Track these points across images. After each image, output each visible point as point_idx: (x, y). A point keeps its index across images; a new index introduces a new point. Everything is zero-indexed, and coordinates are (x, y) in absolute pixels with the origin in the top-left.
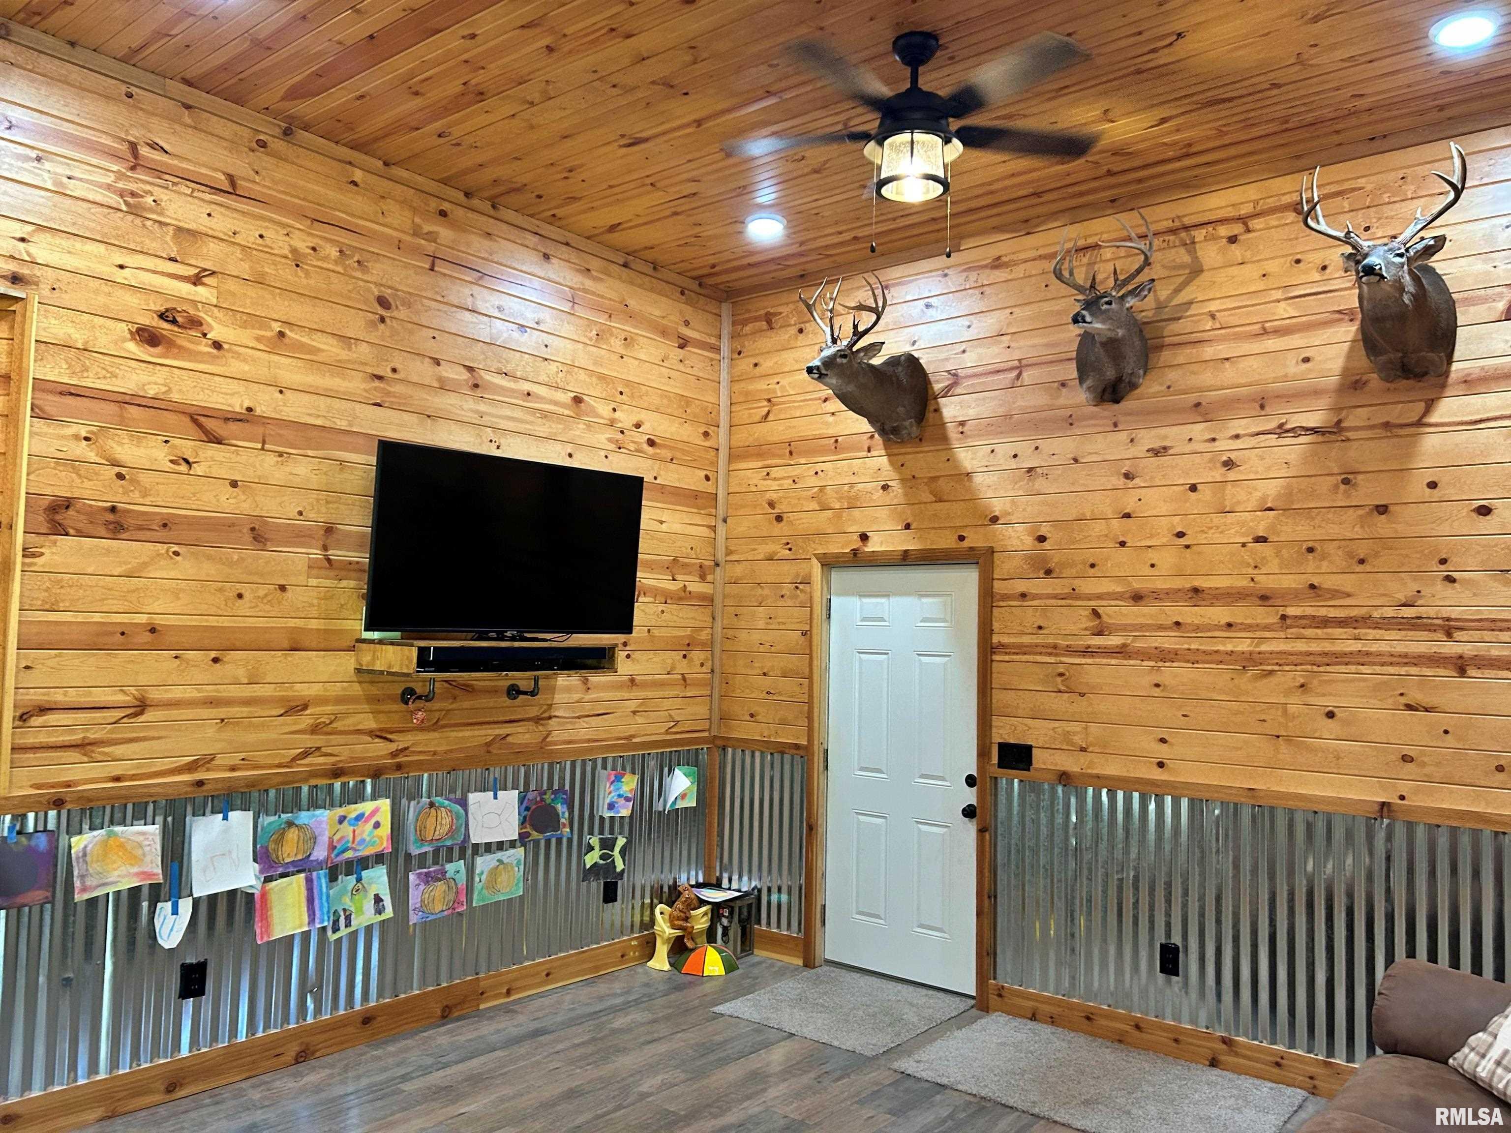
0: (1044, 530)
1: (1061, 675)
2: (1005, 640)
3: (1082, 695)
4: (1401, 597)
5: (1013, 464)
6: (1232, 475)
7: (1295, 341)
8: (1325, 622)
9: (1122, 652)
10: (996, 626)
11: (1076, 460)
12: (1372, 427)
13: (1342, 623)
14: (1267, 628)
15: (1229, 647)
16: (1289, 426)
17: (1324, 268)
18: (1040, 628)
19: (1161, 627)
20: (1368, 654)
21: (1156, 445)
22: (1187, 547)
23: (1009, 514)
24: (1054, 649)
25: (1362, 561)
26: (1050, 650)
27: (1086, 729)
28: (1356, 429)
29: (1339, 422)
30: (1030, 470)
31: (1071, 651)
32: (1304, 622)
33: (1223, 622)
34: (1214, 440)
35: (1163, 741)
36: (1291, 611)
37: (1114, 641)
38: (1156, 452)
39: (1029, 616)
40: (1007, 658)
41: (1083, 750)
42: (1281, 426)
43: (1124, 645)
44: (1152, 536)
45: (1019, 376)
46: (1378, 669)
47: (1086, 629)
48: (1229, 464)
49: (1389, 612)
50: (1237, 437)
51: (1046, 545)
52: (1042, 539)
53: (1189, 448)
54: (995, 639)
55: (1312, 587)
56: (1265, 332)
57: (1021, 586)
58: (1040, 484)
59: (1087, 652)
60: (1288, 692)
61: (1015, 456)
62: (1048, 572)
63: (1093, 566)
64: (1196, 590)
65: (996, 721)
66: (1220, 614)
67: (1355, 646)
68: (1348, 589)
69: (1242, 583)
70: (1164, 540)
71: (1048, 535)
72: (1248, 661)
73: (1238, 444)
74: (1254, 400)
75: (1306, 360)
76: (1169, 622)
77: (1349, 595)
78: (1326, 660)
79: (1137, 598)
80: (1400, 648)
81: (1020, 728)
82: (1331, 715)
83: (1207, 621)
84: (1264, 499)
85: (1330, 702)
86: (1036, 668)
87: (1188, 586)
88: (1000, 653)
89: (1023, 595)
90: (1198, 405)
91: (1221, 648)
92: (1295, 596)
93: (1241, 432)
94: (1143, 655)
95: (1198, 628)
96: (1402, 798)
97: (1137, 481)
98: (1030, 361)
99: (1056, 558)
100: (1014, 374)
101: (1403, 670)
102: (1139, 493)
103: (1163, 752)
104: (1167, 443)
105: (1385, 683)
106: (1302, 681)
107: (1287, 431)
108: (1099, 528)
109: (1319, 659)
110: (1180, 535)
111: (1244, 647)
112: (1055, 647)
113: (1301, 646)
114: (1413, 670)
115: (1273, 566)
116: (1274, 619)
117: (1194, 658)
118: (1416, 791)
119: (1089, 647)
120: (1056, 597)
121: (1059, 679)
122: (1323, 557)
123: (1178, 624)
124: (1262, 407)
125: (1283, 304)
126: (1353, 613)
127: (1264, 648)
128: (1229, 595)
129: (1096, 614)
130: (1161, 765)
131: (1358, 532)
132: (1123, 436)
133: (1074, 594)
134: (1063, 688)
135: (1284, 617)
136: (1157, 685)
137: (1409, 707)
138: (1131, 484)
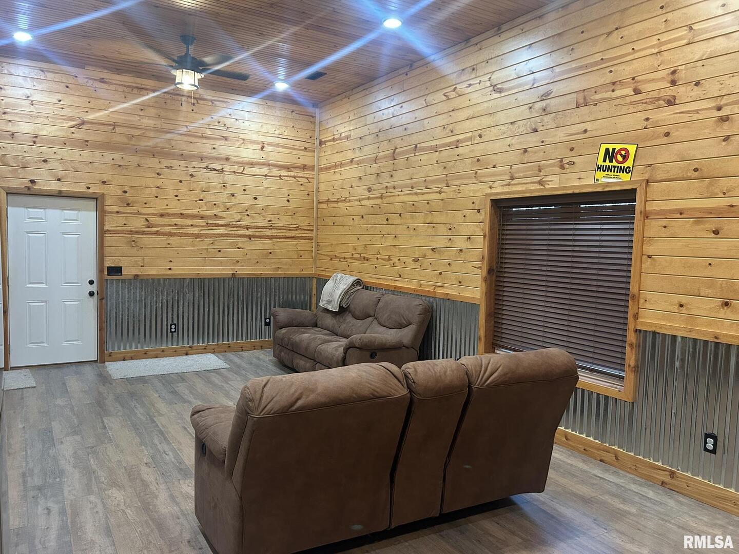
0: (126, 189)
1: (134, 241)
2: (110, 228)
3: (142, 248)
4: (237, 219)
5: (112, 162)
6: (192, 179)
7: (212, 142)
8: (219, 225)
9: (157, 233)
10: (106, 223)
11: (139, 165)
12: (230, 172)
13: (222, 226)
14: (203, 226)
15: (192, 232)
16: (209, 167)
17: (219, 122)
18: (125, 224)
19: (170, 225)
20: (229, 234)
21: (169, 165)
22: (179, 200)
23: (110, 181)
24: (131, 232)
25: (228, 209)
26: (129, 233)
27: (143, 259)
28: (227, 171)
29: (223, 168)
30: (120, 166)
31: (137, 233)
32: (213, 225)
33: (190, 224)
34: (187, 167)
35: (171, 261)
36: (210, 222)
37: (154, 229)
38: (168, 168)
39: (121, 220)
40: (111, 235)
41: (141, 266)
42: (207, 167)
43: (158, 231)
44: (167, 196)
45: (114, 129)
46: (231, 238)
47: (143, 225)
48: (192, 176)
49: (234, 223)
50: (194, 167)
51: (127, 194)
52: (125, 192)
53: (179, 168)
54: (106, 228)
55: (215, 215)
56: (202, 137)
57: (116, 209)
58: (124, 172)
59: (143, 233)
60: (209, 245)
61: (113, 159)
62: (128, 204)
63: (146, 203)
64: (181, 214)
65: (106, 259)
66: (189, 222)
67: (226, 232)
68: (225, 216)
69: (195, 212)
70: (171, 197)
71: (128, 191)
72: (197, 236)
73: (194, 170)
74: (199, 157)
75: (214, 148)
76: (173, 224)
77: (225, 218)
78: (218, 236)
79: (162, 215)
80: (236, 233)
81: (116, 261)
82: (219, 251)
83: (185, 224)
84: (202, 188)
85: (219, 248)
86: (123, 239)
87: (179, 212)
88: (108, 234)
89: (118, 212)
90: (182, 155)
91: (189, 232)
92: (210, 217)
93: (196, 166)
94: (164, 234)
95: (182, 226)
96: (236, 272)
97: (161, 176)
98: (119, 124)
99: (131, 200)
100: (112, 127)
101: (237, 238)
102: (162, 180)
103: (171, 265)
104: (172, 166)
105: (232, 242)
106: (212, 242)
107: (209, 169)
108: (148, 190)
109: (217, 236)
110: (176, 196)
111: (196, 231)
112: (131, 231)
113: (212, 232)
114: (240, 239)
115: (205, 208)
116: (205, 224)
117: (181, 235)
118: (239, 269)
119: (144, 231)
120: (131, 213)
121: (133, 243)
122: (218, 207)
123: (175, 224)
124: (202, 160)
125: (208, 129)
126: (226, 223)
127: (201, 232)
128: (192, 216)
129: (147, 220)
130: (170, 269)
131: (227, 201)
132: (157, 160)
133: (139, 213)
134: (134, 245)
135: (207, 223)
136: (169, 244)
137: (238, 248)
138: (159, 177)
